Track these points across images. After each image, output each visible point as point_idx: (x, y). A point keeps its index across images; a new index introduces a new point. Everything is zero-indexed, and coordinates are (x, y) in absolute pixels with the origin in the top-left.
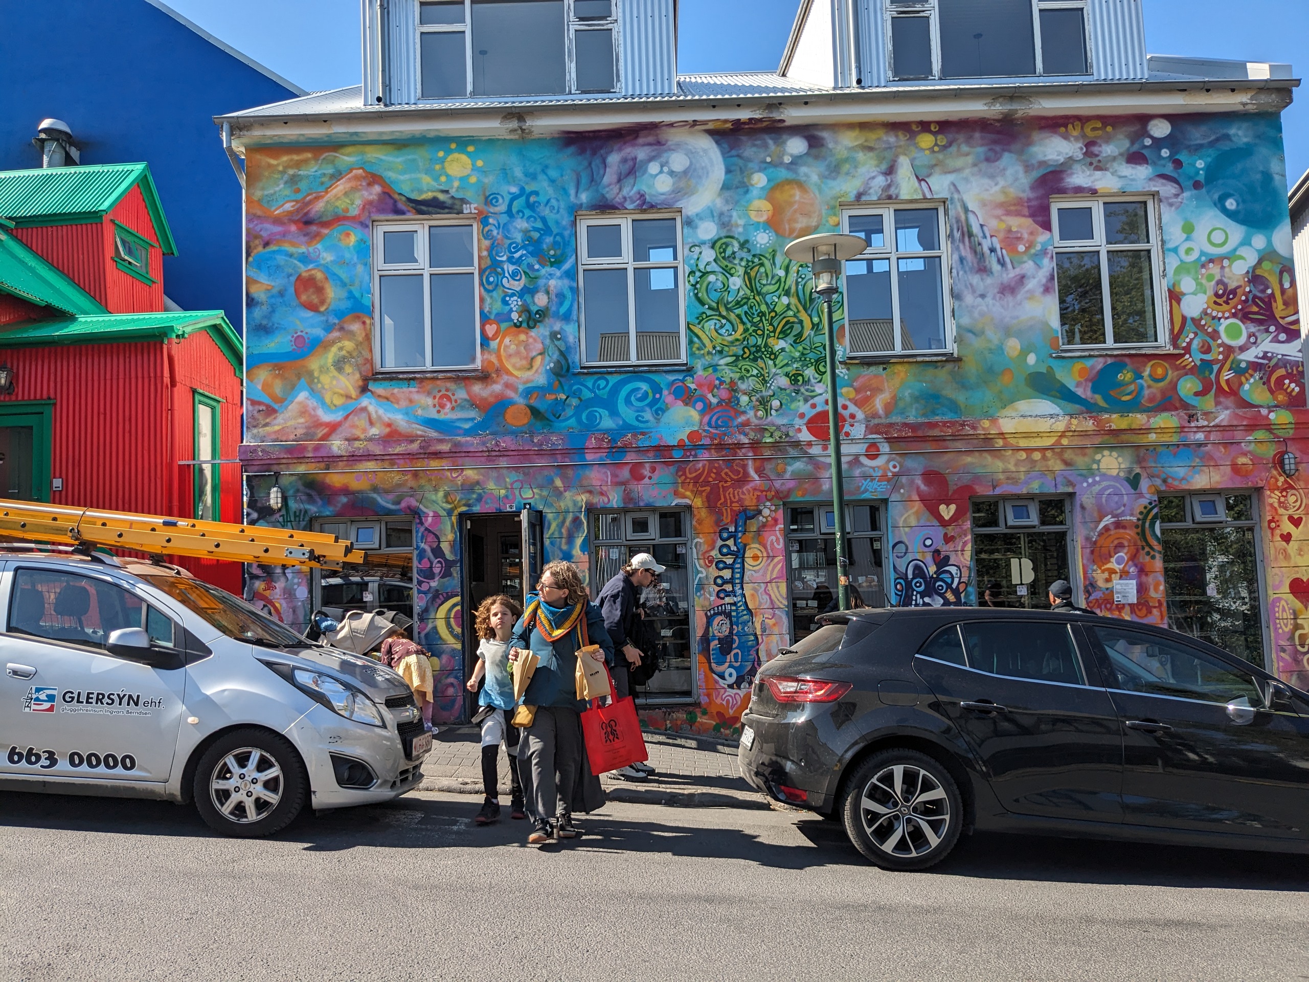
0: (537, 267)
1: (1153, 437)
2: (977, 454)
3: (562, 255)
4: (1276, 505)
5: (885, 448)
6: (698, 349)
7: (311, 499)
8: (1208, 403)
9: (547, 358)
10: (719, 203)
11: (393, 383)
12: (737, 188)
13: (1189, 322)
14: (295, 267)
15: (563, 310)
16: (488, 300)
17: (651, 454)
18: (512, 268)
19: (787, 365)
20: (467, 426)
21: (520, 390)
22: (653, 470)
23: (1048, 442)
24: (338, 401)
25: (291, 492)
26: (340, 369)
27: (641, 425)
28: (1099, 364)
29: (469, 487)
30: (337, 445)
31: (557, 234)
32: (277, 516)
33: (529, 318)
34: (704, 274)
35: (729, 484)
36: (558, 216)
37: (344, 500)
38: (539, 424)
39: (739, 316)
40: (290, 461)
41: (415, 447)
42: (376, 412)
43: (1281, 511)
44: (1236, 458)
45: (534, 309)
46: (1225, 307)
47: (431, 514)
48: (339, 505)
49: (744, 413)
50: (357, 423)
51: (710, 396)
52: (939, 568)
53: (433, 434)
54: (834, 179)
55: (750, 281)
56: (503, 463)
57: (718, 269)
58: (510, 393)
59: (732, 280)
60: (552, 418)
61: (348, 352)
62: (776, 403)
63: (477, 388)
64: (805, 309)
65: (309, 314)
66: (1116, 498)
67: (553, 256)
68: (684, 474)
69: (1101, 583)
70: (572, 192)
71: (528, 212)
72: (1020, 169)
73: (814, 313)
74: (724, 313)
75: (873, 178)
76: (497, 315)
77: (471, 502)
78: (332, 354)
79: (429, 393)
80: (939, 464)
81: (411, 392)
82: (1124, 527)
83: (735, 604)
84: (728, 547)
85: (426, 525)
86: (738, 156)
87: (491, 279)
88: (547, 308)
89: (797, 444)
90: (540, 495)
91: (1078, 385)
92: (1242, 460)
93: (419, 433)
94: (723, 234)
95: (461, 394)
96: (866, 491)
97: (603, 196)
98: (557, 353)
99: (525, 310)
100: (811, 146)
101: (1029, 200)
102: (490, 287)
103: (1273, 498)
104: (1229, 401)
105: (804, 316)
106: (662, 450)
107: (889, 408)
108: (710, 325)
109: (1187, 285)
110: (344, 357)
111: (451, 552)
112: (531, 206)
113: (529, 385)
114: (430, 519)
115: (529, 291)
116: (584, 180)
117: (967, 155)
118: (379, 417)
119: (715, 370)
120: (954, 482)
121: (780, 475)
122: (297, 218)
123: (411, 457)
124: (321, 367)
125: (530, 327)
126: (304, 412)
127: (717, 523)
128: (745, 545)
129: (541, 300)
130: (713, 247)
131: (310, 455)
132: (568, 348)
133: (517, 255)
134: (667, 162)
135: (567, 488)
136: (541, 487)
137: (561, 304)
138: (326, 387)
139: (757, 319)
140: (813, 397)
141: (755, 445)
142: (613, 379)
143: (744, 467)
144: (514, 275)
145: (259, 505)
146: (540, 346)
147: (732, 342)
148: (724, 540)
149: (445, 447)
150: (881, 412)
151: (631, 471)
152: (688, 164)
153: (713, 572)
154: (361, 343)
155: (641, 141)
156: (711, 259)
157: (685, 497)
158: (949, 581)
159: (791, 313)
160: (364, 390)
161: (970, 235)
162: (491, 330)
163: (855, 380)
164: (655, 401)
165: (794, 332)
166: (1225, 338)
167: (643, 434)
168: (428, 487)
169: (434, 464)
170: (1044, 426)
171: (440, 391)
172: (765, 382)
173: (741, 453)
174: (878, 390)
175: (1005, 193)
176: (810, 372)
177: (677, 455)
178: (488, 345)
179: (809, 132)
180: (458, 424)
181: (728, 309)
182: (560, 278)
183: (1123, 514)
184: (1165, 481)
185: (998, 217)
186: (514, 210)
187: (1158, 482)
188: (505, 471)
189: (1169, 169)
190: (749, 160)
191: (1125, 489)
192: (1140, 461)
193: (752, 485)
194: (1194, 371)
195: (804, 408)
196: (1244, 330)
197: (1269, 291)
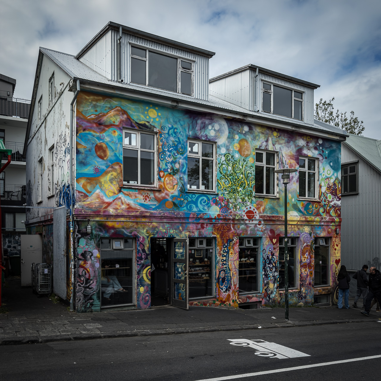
0: (176, 154)
1: (315, 223)
2: (281, 225)
3: (184, 151)
4: (334, 241)
5: (263, 222)
6: (220, 188)
7: (101, 231)
8: (324, 215)
9: (178, 186)
10: (227, 142)
11: (130, 190)
12: (231, 138)
13: (322, 194)
14: (95, 141)
15: (183, 170)
16: (161, 164)
17: (207, 220)
18: (169, 153)
19: (241, 195)
20: (154, 207)
21: (170, 196)
22: (207, 225)
23: (295, 223)
24: (111, 194)
25: (93, 228)
26: (112, 183)
27: (204, 211)
28: (306, 203)
29: (154, 228)
30: (111, 211)
31: (183, 144)
32: (88, 236)
33: (173, 172)
34: (222, 164)
35: (226, 231)
36: (183, 138)
37: (113, 231)
38: (175, 208)
39: (230, 179)
40: (94, 216)
41: (138, 213)
42: (124, 200)
43: (335, 243)
44: (328, 229)
45: (175, 169)
46: (329, 191)
47: (142, 237)
48: (111, 233)
49: (230, 209)
50: (118, 203)
51: (222, 203)
52: (272, 256)
53: (143, 209)
54: (255, 141)
55: (233, 168)
56: (165, 221)
57: (226, 163)
58: (167, 197)
59: (229, 167)
60: (179, 206)
61: (115, 176)
62: (238, 207)
63: (157, 194)
64: (246, 179)
65: (100, 160)
66: (307, 238)
67: (181, 151)
68: (215, 227)
69: (303, 261)
70: (187, 130)
71: (174, 135)
72: (294, 146)
73: (248, 181)
74: (227, 178)
75: (263, 142)
76: (164, 169)
77: (154, 233)
78: (108, 177)
79: (142, 195)
80: (273, 227)
81: (136, 193)
82: (308, 246)
83: (226, 267)
84: (225, 250)
85: (140, 241)
86: (232, 128)
87: (162, 156)
88: (179, 169)
89: (243, 220)
90: (175, 232)
91: (302, 208)
92: (330, 230)
93: (138, 208)
94: (227, 153)
95: (152, 196)
96: (258, 234)
97: (196, 134)
98: (181, 185)
99: (172, 169)
100: (250, 129)
101: (295, 155)
102: (162, 159)
103: (334, 239)
104: (328, 215)
105: (246, 181)
106: (210, 219)
107: (264, 210)
108: (223, 181)
109: (323, 184)
110: (113, 178)
111: (148, 251)
112: (175, 133)
113: (173, 195)
114: (141, 239)
115: (174, 162)
116: (191, 127)
117: (283, 140)
118: (125, 202)
119: (224, 195)
120: (277, 232)
121: (238, 229)
122: (96, 121)
123: (136, 217)
124: (105, 181)
125: (174, 175)
126: (98, 197)
127: (223, 243)
128: (229, 250)
129: (177, 166)
130: (224, 156)
131: (102, 214)
132: (185, 183)
133: (170, 149)
134: (214, 126)
135: (183, 230)
136: (175, 229)
137: (183, 168)
138: (107, 189)
139: (235, 180)
140: (247, 206)
141: (234, 220)
142: (197, 195)
143: (230, 226)
144: (169, 156)
145: (81, 232)
146: (176, 181)
147: (228, 187)
148: (224, 248)
149: (148, 214)
150: (262, 212)
151: (201, 226)
152: (219, 128)
153: (221, 257)
154: (119, 174)
155: (207, 117)
156: (224, 160)
157: (215, 234)
158: (274, 260)
159: (243, 180)
160: (120, 191)
161: (283, 163)
162: (162, 174)
163: (257, 202)
164: (208, 203)
165: (243, 186)
166: (328, 199)
167: (205, 214)
168: (141, 228)
169: (143, 220)
170: (295, 219)
171: (145, 194)
172: (236, 200)
173: (230, 221)
174: (261, 205)
175: (291, 153)
176: (246, 198)
177: (214, 221)
178: (161, 179)
179: (250, 124)
180: (151, 206)
181: (228, 176)
182: (183, 159)
183: (308, 243)
184: (316, 234)
185: (289, 159)
186: (170, 133)
187: (315, 234)
188: (165, 224)
189: (321, 153)
190: (234, 130)
191: (309, 236)
192: (312, 229)
193: (232, 231)
194: (322, 206)
195: (244, 209)
196: (332, 197)
197: (336, 188)
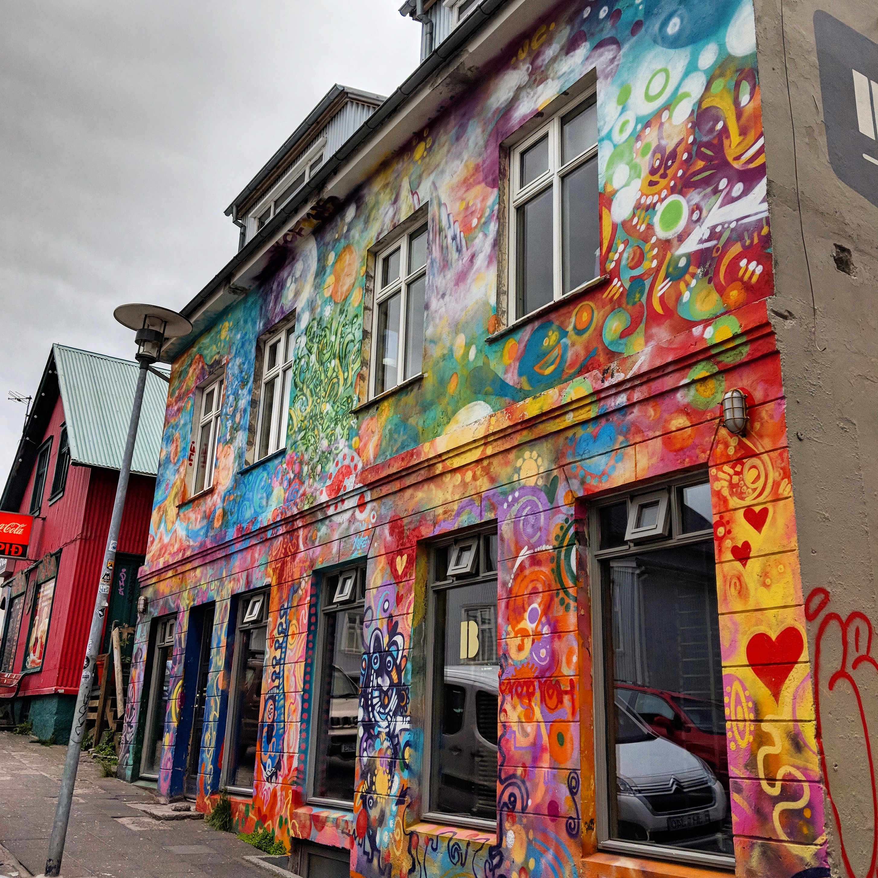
0: (240, 393)
1: (570, 417)
3: (249, 376)
4: (726, 492)
5: (368, 496)
6: (291, 432)
7: (153, 604)
9: (235, 467)
10: (312, 291)
11: (186, 507)
12: (321, 272)
13: (619, 229)
15: (244, 424)
16: (221, 428)
18: (232, 397)
19: (328, 427)
20: (202, 533)
21: (222, 498)
22: (260, 553)
23: (476, 455)
24: (170, 527)
27: (260, 511)
28: (526, 335)
29: (195, 584)
34: (300, 360)
35: (289, 558)
38: (225, 523)
39: (311, 390)
43: (734, 502)
44: (668, 421)
45: (235, 426)
47: (183, 609)
49: (304, 485)
51: (291, 473)
52: (391, 638)
53: (192, 543)
54: (367, 230)
55: (319, 355)
57: (306, 352)
58: (218, 501)
59: (311, 358)
60: (230, 516)
62: (319, 470)
64: (342, 368)
65: (172, 466)
66: (531, 519)
67: (246, 380)
68: (272, 554)
69: (515, 655)
70: (258, 323)
73: (347, 370)
74: (305, 391)
75: (387, 213)
76: (223, 437)
77: (195, 597)
79: (195, 511)
80: (401, 505)
81: (190, 512)
82: (540, 563)
83: (278, 687)
84: (282, 624)
85: (180, 619)
86: (324, 244)
87: (224, 411)
88: (239, 424)
89: (320, 507)
90: (217, 586)
91: (507, 369)
92: (677, 423)
93: (188, 543)
94: (311, 319)
95: (204, 507)
96: (356, 549)
97: (268, 320)
98: (238, 461)
99: (232, 429)
100: (357, 208)
101: (484, 161)
103: (721, 480)
104: (662, 330)
105: (341, 375)
106: (263, 532)
107: (376, 452)
108: (298, 407)
109: (619, 176)
111: (184, 641)
113: (226, 491)
114: (181, 614)
115: (235, 413)
116: (264, 311)
117: (444, 144)
119: (296, 447)
120: (408, 526)
121: (312, 544)
123: (181, 563)
124: (170, 503)
125: (232, 442)
126: (161, 538)
127: (280, 600)
128: (289, 622)
129: (238, 418)
130: (306, 333)
131: (154, 570)
132: (242, 453)
133: (234, 386)
134: (295, 273)
135: (226, 578)
136: (218, 579)
137: (245, 416)
138: (169, 517)
139: (318, 389)
140: (338, 456)
141: (303, 515)
143: (298, 540)
144: (232, 403)
146: (233, 458)
147: (305, 417)
148: (281, 618)
149: (189, 553)
150: (372, 456)
151: (251, 557)
153: (273, 650)
154: (182, 480)
156: (304, 345)
157: (269, 577)
159: (335, 374)
160: (178, 516)
162: (219, 451)
163: (360, 430)
164: (268, 487)
165: (335, 393)
166: (660, 232)
167: (255, 519)
168: (184, 587)
170: (468, 435)
172: (316, 448)
173: (296, 524)
174: (371, 435)
175: (468, 165)
176: (338, 431)
177: (270, 534)
178: (217, 464)
179: (358, 195)
181: (308, 388)
182: (246, 396)
183: (539, 543)
184: (583, 482)
185: (461, 198)
187: (575, 484)
188: (208, 568)
189: (606, 31)
190: (328, 244)
191: (543, 503)
192: (559, 458)
193: (300, 557)
194: (622, 300)
195: (332, 467)
196: (686, 205)
197: (720, 126)
